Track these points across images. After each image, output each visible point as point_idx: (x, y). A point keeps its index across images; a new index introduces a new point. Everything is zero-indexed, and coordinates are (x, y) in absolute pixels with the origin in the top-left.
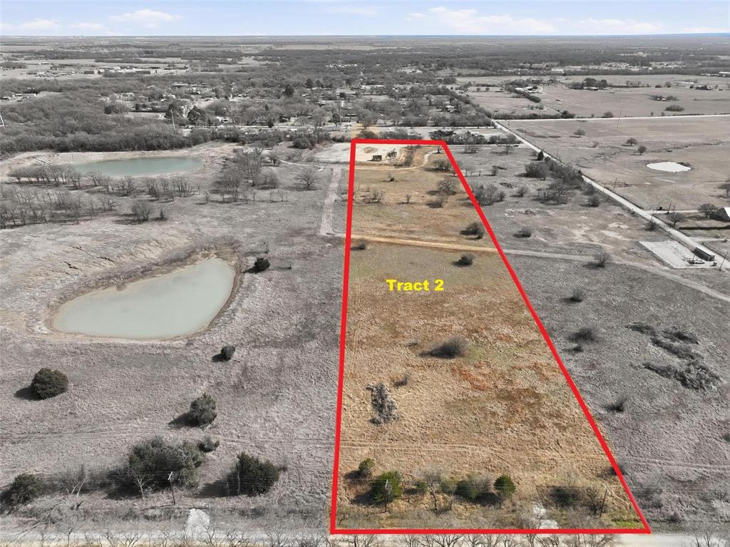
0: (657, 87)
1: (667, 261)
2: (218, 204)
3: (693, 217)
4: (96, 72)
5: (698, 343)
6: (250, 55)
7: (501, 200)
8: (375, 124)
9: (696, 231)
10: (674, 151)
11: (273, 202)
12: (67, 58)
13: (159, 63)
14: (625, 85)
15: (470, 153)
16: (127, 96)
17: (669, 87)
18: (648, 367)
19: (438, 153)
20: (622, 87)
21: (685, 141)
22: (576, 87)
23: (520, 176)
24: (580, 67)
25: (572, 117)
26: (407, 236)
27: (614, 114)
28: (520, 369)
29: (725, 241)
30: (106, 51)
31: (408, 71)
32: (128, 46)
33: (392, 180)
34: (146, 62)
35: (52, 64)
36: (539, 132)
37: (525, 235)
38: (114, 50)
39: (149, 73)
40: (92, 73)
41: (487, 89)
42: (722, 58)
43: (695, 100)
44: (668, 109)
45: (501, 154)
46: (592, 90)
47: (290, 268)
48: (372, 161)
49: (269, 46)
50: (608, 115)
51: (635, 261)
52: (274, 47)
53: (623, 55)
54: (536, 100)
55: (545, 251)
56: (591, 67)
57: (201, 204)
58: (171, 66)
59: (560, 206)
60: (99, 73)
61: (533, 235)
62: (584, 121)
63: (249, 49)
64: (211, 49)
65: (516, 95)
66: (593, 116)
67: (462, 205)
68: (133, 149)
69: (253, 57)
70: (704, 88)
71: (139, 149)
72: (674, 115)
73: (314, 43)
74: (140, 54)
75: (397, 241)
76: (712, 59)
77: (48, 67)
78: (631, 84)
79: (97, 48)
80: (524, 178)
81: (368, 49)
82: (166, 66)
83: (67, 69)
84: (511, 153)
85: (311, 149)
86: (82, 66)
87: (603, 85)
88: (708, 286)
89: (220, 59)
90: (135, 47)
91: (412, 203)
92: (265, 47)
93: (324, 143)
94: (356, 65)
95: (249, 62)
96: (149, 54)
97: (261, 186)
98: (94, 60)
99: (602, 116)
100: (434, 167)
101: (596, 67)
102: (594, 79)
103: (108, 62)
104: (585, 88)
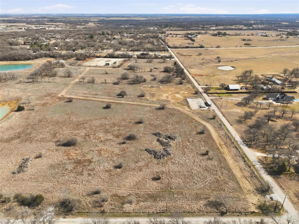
0: (248, 35)
1: (191, 107)
2: (25, 83)
3: (218, 89)
4: (23, 28)
5: (175, 140)
6: (92, 22)
7: (144, 82)
8: (120, 50)
9: (213, 94)
10: (234, 61)
11: (50, 82)
12: (16, 23)
13: (53, 25)
14: (235, 34)
15: (149, 62)
16: (25, 38)
17: (253, 35)
18: (146, 150)
19: (136, 62)
20: (233, 35)
21: (241, 58)
22: (215, 35)
23: (162, 72)
24: (223, 27)
25: (203, 48)
26: (94, 96)
27: (220, 46)
28: (93, 151)
29: (221, 99)
30: (35, 20)
31: (152, 28)
32: (45, 18)
33: (107, 73)
34: (47, 25)
35: (8, 25)
36: (185, 54)
37: (142, 96)
38: (38, 19)
39: (45, 29)
40: (22, 29)
41: (176, 36)
42: (284, 23)
43: (259, 41)
44: (245, 44)
45: (161, 63)
46: (220, 36)
47: (33, 110)
48: (105, 65)
49: (103, 18)
50: (218, 47)
51: (179, 106)
52: (105, 19)
53: (244, 22)
54: (193, 41)
55: (145, 103)
56: (227, 27)
57: (18, 83)
58: (57, 26)
59: (167, 84)
60: (25, 29)
61: (145, 96)
62: (207, 49)
63: (95, 19)
64: (78, 19)
65: (187, 38)
66: (212, 47)
67: (127, 84)
69: (94, 23)
70: (266, 36)
72: (246, 47)
73: (123, 17)
74: (48, 21)
75: (88, 98)
76: (279, 24)
77: (5, 26)
78: (237, 34)
79: (32, 19)
80: (162, 73)
81: (143, 20)
82: (54, 26)
83: (13, 27)
84: (166, 62)
85: (83, 61)
86: (20, 26)
87: (225, 34)
88: (199, 117)
89: (79, 23)
90: (48, 18)
91: (107, 83)
92: (102, 18)
93: (91, 58)
94: (133, 26)
95: (91, 25)
96: (51, 21)
97: (49, 76)
98: (26, 24)
99: (216, 47)
100: (129, 68)
101: (230, 27)
102: (221, 32)
103: (31, 24)
104: (217, 35)
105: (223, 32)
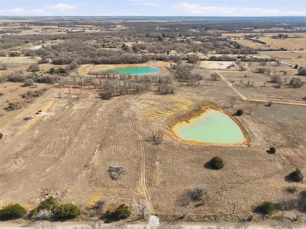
4: (63, 31)
13: (84, 27)
14: (294, 37)
15: (263, 65)
19: (249, 65)
22: (274, 37)
25: (287, 50)
27: (304, 49)
33: (245, 77)
35: (42, 28)
41: (239, 39)
46: (282, 39)
47: (250, 114)
48: (228, 68)
50: (302, 49)
54: (263, 43)
62: (293, 52)
66: (295, 50)
68: (125, 63)
71: (127, 63)
74: (72, 24)
78: (297, 36)
82: (88, 29)
85: (196, 63)
87: (286, 37)
89: (107, 26)
91: (266, 86)
94: (168, 28)
97: (195, 79)
98: (57, 26)
99: (299, 49)
100: (256, 71)
102: (282, 34)
103: (63, 27)
104: (278, 38)
105: (284, 34)
